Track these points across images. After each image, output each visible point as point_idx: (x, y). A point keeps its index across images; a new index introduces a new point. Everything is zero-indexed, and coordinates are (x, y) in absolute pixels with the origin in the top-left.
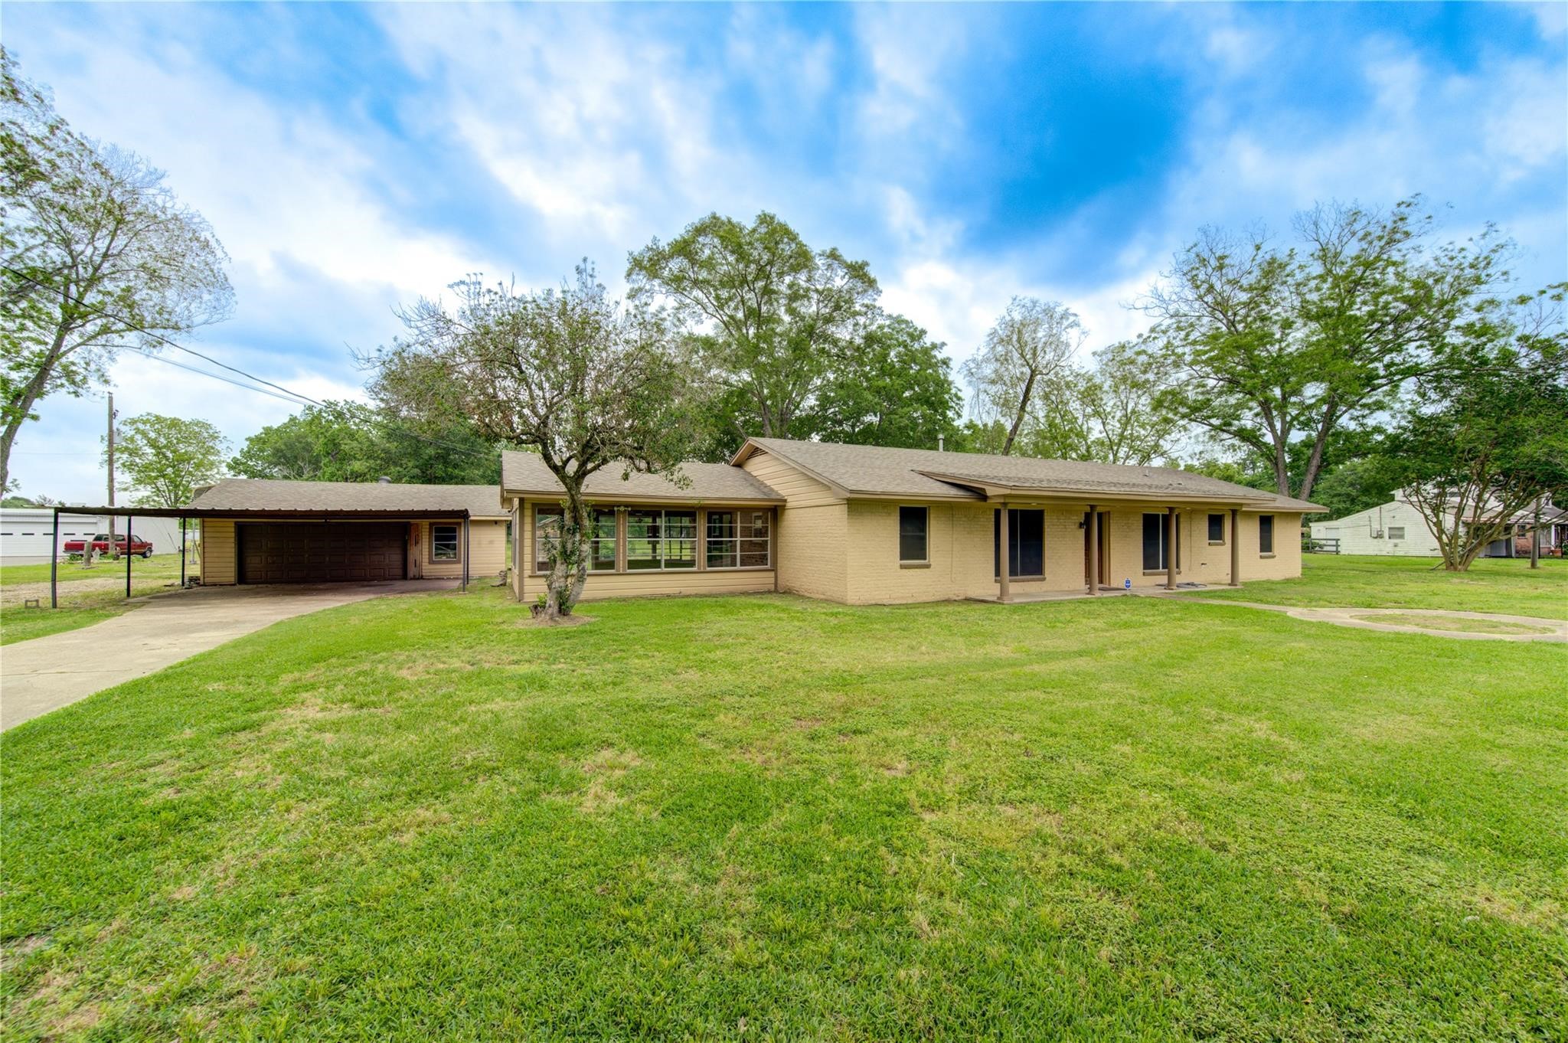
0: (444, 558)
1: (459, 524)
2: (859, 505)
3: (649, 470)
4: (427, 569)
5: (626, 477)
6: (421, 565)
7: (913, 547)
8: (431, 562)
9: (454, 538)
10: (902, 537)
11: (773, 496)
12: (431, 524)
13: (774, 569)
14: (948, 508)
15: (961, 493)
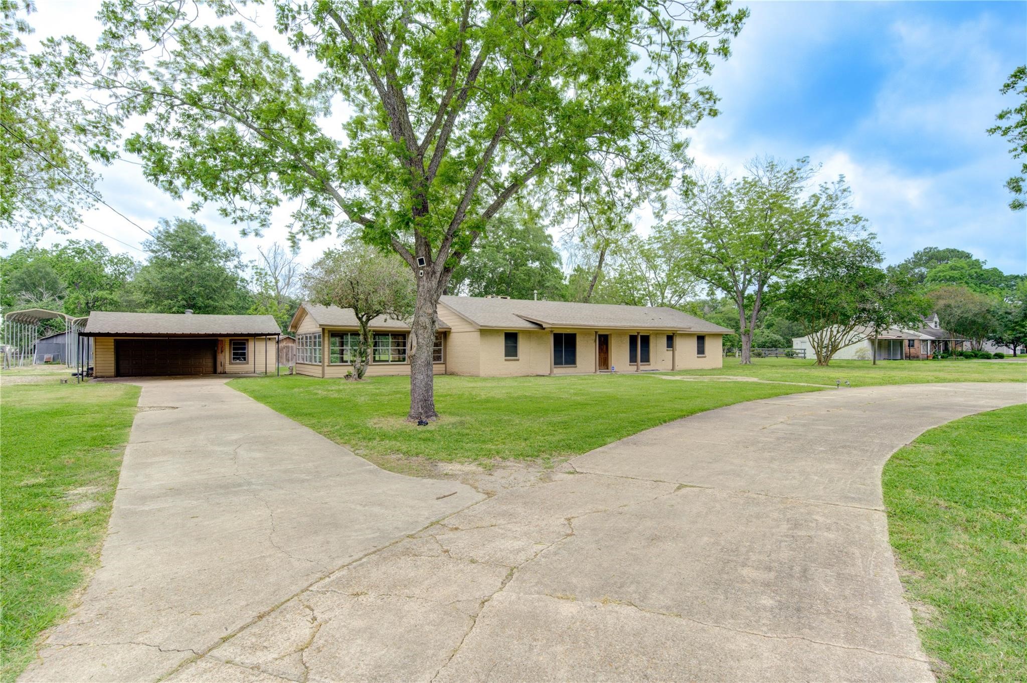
0: (238, 361)
1: (247, 340)
2: (486, 332)
3: (398, 319)
4: (229, 368)
5: (386, 320)
6: (224, 365)
7: (511, 350)
8: (231, 363)
9: (244, 349)
10: (506, 347)
11: (445, 326)
12: (231, 340)
13: (445, 363)
14: (528, 333)
15: (533, 326)
